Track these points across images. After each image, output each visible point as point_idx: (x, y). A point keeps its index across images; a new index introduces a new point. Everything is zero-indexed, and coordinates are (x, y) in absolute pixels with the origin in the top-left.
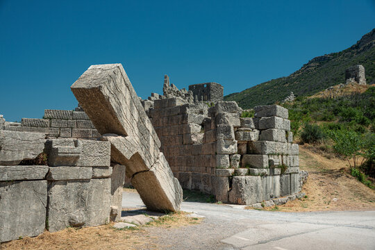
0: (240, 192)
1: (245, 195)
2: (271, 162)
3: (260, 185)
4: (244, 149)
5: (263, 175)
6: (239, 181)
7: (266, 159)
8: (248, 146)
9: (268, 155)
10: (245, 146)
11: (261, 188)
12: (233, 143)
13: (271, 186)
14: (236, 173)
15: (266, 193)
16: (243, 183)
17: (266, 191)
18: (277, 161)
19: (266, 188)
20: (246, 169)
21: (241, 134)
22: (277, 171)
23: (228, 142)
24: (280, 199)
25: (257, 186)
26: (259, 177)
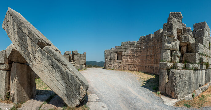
0: (174, 86)
1: (178, 89)
2: (201, 59)
3: (192, 78)
4: (184, 49)
5: (196, 69)
6: (174, 75)
7: (198, 57)
8: (187, 48)
9: (200, 54)
10: (186, 47)
11: (193, 80)
12: (174, 41)
13: (200, 78)
14: (175, 67)
15: (197, 84)
16: (177, 76)
17: (197, 82)
18: (205, 59)
19: (197, 80)
20: (183, 64)
21: (183, 37)
22: (204, 66)
23: (170, 39)
24: (205, 87)
25: (190, 79)
26: (192, 71)
